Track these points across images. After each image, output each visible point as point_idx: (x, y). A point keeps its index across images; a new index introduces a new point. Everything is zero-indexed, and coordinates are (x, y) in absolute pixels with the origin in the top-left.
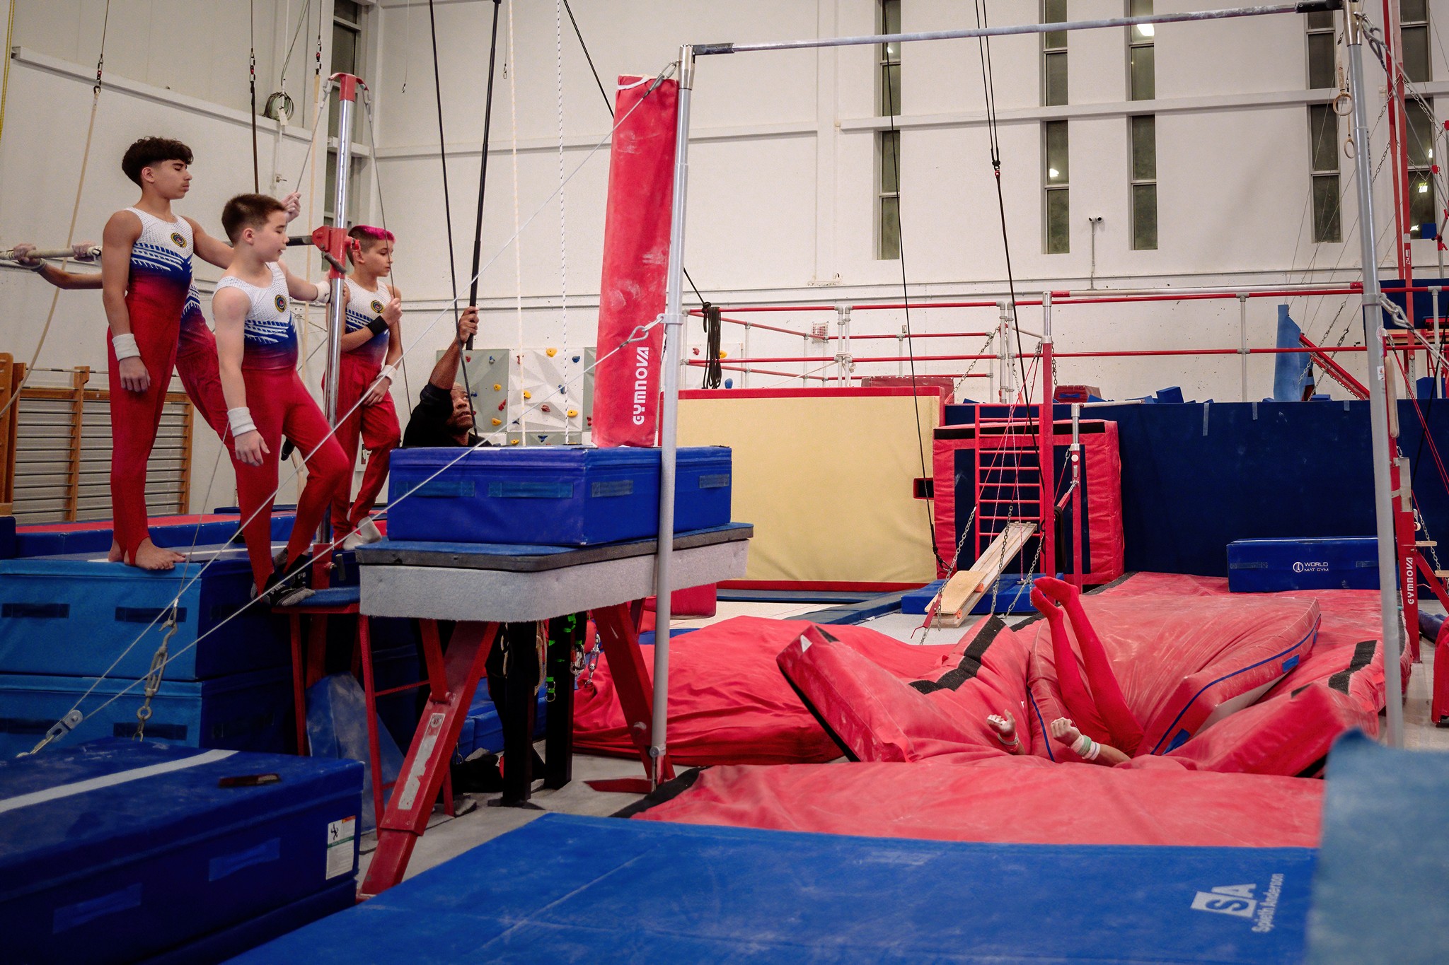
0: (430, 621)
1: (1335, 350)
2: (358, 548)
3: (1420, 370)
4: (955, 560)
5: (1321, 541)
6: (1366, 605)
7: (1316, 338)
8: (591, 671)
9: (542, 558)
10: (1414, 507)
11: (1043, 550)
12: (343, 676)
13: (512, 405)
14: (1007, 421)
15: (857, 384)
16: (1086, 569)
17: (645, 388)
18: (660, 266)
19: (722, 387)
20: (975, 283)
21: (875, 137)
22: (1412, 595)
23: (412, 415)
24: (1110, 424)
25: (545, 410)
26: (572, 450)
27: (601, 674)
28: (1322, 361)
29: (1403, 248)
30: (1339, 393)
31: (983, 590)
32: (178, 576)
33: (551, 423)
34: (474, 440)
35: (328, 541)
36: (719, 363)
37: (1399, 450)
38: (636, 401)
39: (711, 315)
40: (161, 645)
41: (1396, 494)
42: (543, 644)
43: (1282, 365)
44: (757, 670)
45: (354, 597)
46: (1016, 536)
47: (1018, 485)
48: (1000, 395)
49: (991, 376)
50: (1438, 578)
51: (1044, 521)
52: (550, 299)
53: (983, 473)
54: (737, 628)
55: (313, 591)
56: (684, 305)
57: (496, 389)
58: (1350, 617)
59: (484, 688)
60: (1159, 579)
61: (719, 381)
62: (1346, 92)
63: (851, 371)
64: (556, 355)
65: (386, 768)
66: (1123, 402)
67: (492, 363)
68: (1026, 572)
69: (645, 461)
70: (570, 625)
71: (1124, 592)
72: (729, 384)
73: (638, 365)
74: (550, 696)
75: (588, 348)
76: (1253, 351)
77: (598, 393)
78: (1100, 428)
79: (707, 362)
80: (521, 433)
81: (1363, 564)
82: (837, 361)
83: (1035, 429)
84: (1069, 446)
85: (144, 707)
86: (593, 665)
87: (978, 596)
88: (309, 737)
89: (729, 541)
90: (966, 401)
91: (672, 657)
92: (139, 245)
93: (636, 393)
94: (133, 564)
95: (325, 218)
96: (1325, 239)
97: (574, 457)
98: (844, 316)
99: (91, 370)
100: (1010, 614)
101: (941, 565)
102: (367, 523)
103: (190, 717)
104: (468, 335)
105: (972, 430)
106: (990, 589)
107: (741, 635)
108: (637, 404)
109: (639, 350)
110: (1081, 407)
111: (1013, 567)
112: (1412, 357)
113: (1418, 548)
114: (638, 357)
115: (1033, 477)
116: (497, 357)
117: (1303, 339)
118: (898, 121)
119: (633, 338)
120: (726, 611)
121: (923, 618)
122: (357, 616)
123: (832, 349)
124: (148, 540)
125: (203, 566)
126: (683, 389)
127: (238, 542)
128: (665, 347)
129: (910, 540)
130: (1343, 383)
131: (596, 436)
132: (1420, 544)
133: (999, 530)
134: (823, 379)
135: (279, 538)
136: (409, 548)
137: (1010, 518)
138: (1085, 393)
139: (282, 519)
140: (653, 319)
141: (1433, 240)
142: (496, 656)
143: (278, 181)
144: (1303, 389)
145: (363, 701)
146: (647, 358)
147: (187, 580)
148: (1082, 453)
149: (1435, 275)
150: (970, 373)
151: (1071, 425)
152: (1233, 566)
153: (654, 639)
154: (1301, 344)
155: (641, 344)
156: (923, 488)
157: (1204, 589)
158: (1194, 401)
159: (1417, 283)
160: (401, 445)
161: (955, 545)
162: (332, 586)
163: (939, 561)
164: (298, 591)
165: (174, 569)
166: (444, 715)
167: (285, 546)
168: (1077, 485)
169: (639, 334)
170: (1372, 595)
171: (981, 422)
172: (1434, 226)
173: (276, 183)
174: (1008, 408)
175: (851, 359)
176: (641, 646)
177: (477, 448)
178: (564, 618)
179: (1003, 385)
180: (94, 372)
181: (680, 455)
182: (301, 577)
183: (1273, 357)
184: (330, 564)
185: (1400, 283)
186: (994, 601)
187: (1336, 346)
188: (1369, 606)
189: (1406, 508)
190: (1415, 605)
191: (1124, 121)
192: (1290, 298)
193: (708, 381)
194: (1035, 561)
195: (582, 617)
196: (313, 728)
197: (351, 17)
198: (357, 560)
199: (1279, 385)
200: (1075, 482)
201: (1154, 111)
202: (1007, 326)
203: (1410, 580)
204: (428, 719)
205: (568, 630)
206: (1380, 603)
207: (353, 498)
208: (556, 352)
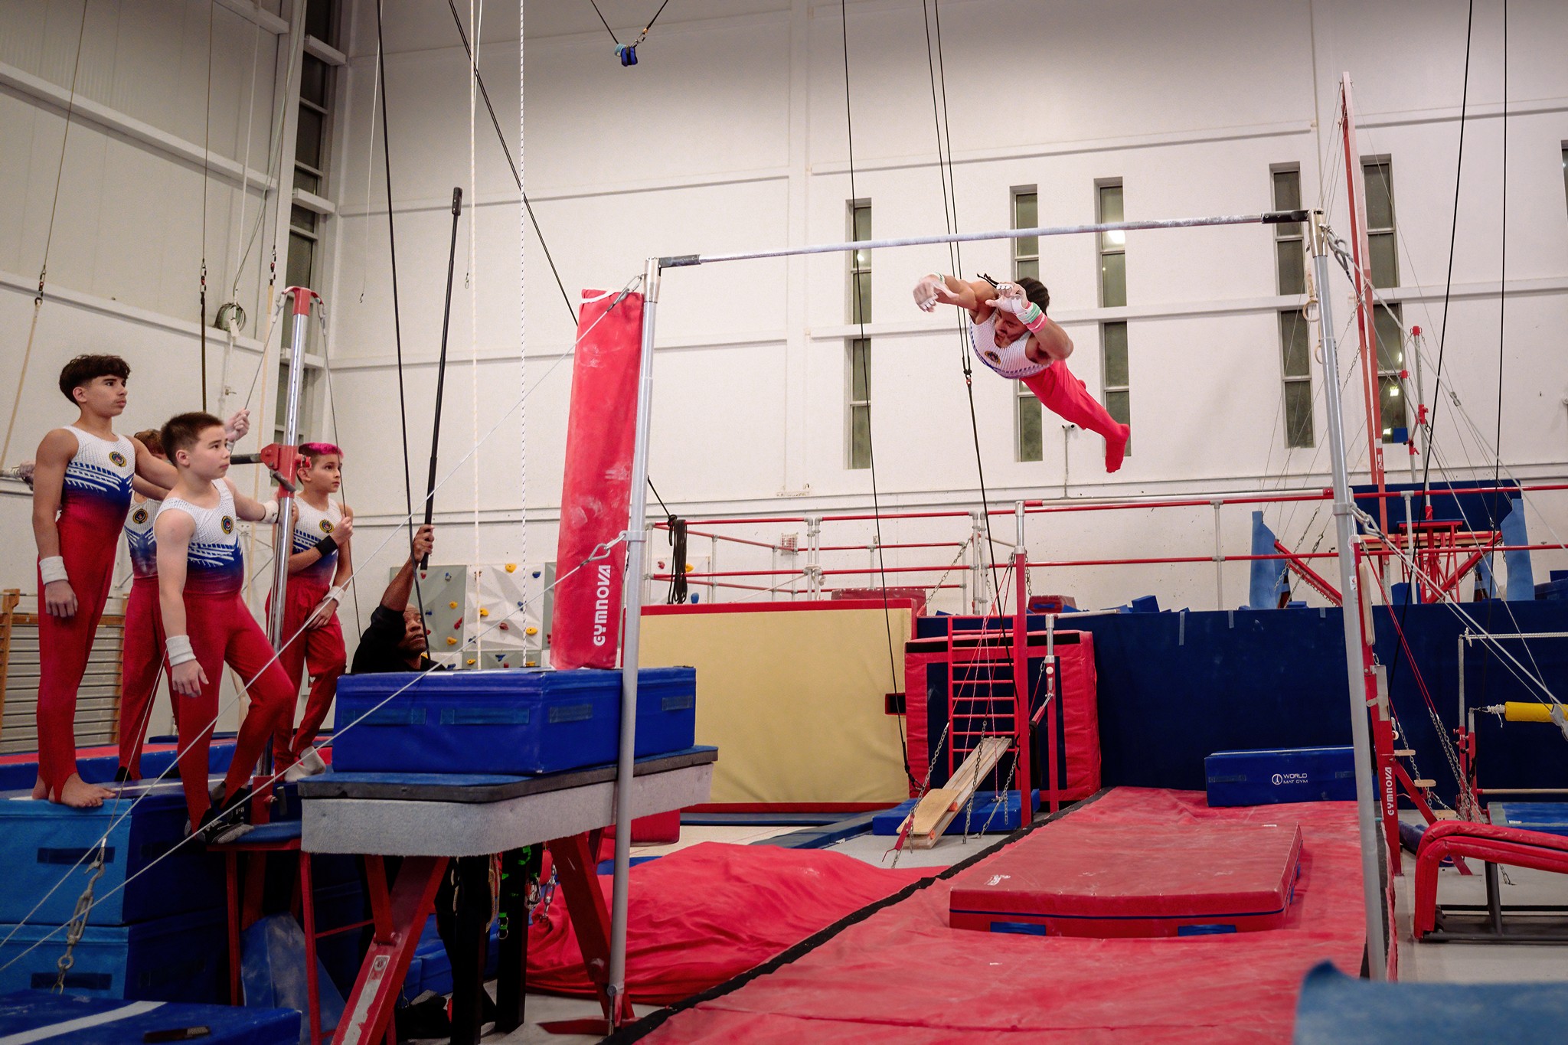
0: (376, 856)
1: (1310, 556)
2: (301, 781)
3: (1395, 577)
4: (927, 778)
5: (1300, 752)
6: (1345, 818)
7: (1291, 545)
8: (547, 904)
9: (496, 788)
10: (1392, 715)
11: (1018, 766)
12: (282, 917)
13: (469, 622)
14: (980, 633)
15: (827, 597)
16: (1063, 784)
17: (606, 607)
18: (622, 482)
19: (688, 602)
20: (948, 492)
21: (846, 347)
22: (1393, 806)
23: (361, 640)
24: (1085, 634)
25: (503, 627)
26: (529, 674)
27: (557, 907)
28: (1297, 567)
29: (1375, 453)
30: (1317, 600)
31: (956, 809)
32: (105, 812)
33: (510, 641)
34: (428, 664)
35: (269, 773)
36: (684, 577)
37: (1375, 657)
38: (597, 621)
39: (677, 528)
40: (86, 888)
41: (1372, 703)
42: (496, 878)
43: (1257, 573)
44: (722, 899)
45: (295, 832)
46: (990, 752)
47: (992, 698)
48: (973, 606)
49: (964, 587)
50: (1418, 788)
51: (1018, 736)
52: (509, 513)
53: (956, 687)
54: (702, 855)
55: (252, 827)
56: (648, 517)
57: (452, 607)
58: (1331, 832)
59: (432, 925)
60: (1138, 794)
61: (685, 596)
62: (1315, 299)
63: (821, 583)
64: (514, 572)
65: (326, 1015)
66: (1098, 612)
67: (448, 580)
68: (1001, 789)
69: (605, 684)
70: (524, 856)
71: (1102, 809)
72: (695, 598)
73: (599, 583)
74: (503, 933)
75: (549, 563)
76: (1227, 559)
77: (557, 614)
78: (1075, 638)
79: (672, 576)
80: (477, 652)
81: (1343, 774)
82: (806, 574)
83: (1008, 641)
84: (1044, 658)
85: (65, 956)
86: (549, 898)
87: (951, 815)
88: (243, 984)
89: (693, 765)
90: (939, 613)
91: (631, 886)
92: (74, 465)
93: (597, 613)
94: (58, 802)
95: (276, 431)
96: (1298, 444)
97: (531, 681)
98: (814, 528)
99: (22, 592)
100: (985, 834)
101: (913, 784)
102: (312, 754)
103: (115, 963)
104: (423, 554)
105: (945, 644)
106: (965, 807)
107: (705, 862)
108: (597, 624)
109: (601, 568)
110: (1056, 618)
111: (988, 785)
112: (1387, 563)
113: (1396, 757)
114: (600, 576)
115: (1009, 690)
116: (453, 574)
117: (1278, 546)
118: (868, 329)
119: (595, 556)
120: (691, 836)
121: (895, 839)
122: (297, 853)
123: (801, 561)
124: (76, 776)
125: (133, 802)
126: (647, 604)
127: (173, 775)
128: (627, 565)
129: (880, 757)
130: (1318, 589)
131: (555, 658)
132: (1398, 753)
133: (973, 746)
134: (792, 592)
135: (216, 770)
136: (355, 779)
137: (983, 733)
138: (1060, 603)
139: (221, 748)
140: (615, 536)
141: (1405, 444)
142: (446, 890)
143: (227, 394)
144: (1280, 595)
145: (303, 943)
146: (609, 576)
147: (117, 816)
148: (1057, 665)
149: (1407, 479)
150: (943, 584)
151: (1045, 637)
152: (1211, 780)
153: (614, 871)
154: (1276, 550)
155: (603, 562)
156: (894, 704)
157: (1182, 805)
158: (1170, 610)
159: (1389, 488)
160: (348, 670)
161: (928, 761)
162: (272, 821)
163: (912, 779)
164: (235, 828)
165: (101, 807)
166: (389, 957)
167: (223, 780)
168: (1052, 698)
169: (601, 552)
170: (1352, 807)
171: (954, 634)
172: (1405, 431)
173: (224, 396)
174: (981, 619)
175: (821, 571)
176: (599, 876)
177: (429, 673)
178: (520, 850)
179: (976, 596)
180: (25, 595)
181: (642, 676)
182: (239, 812)
183: (1247, 566)
184: (271, 798)
185: (1373, 488)
186: (968, 820)
187: (1311, 552)
188: (1348, 820)
189: (1384, 716)
190: (1396, 814)
191: (1095, 329)
192: (1265, 504)
193: (674, 595)
194: (1010, 778)
195: (537, 848)
196: (248, 974)
197: (308, 226)
198: (299, 794)
199: (1255, 591)
200: (1050, 695)
201: (1126, 318)
202: (980, 536)
203: (1389, 791)
204: (370, 962)
205: (523, 863)
206: (1358, 814)
207: (297, 725)
208: (515, 567)
